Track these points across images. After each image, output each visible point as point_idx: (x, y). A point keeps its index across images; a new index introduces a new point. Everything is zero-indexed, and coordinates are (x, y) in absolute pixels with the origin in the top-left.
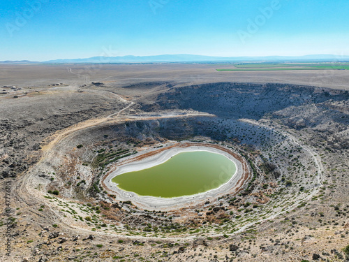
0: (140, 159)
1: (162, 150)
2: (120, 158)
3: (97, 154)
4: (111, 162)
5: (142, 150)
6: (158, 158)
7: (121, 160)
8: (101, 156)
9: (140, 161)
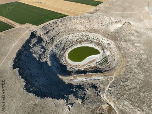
0: (94, 60)
1: (87, 64)
2: (101, 61)
3: (108, 62)
4: (103, 59)
5: (94, 64)
6: (88, 60)
7: (100, 60)
8: (107, 61)
9: (94, 59)
